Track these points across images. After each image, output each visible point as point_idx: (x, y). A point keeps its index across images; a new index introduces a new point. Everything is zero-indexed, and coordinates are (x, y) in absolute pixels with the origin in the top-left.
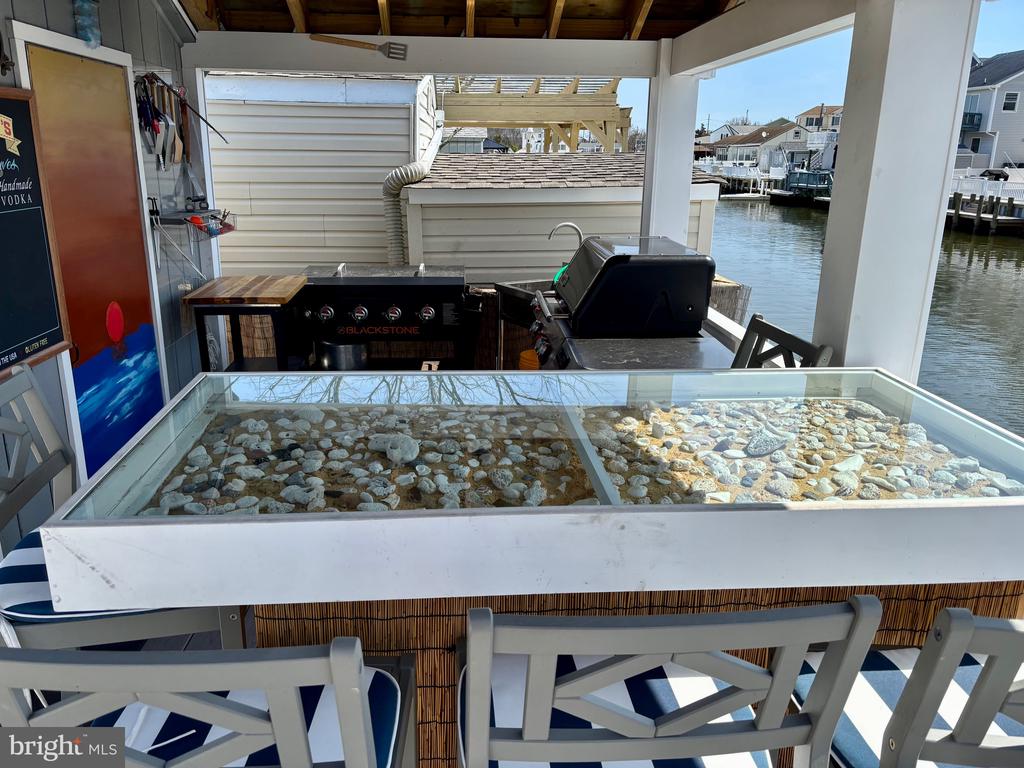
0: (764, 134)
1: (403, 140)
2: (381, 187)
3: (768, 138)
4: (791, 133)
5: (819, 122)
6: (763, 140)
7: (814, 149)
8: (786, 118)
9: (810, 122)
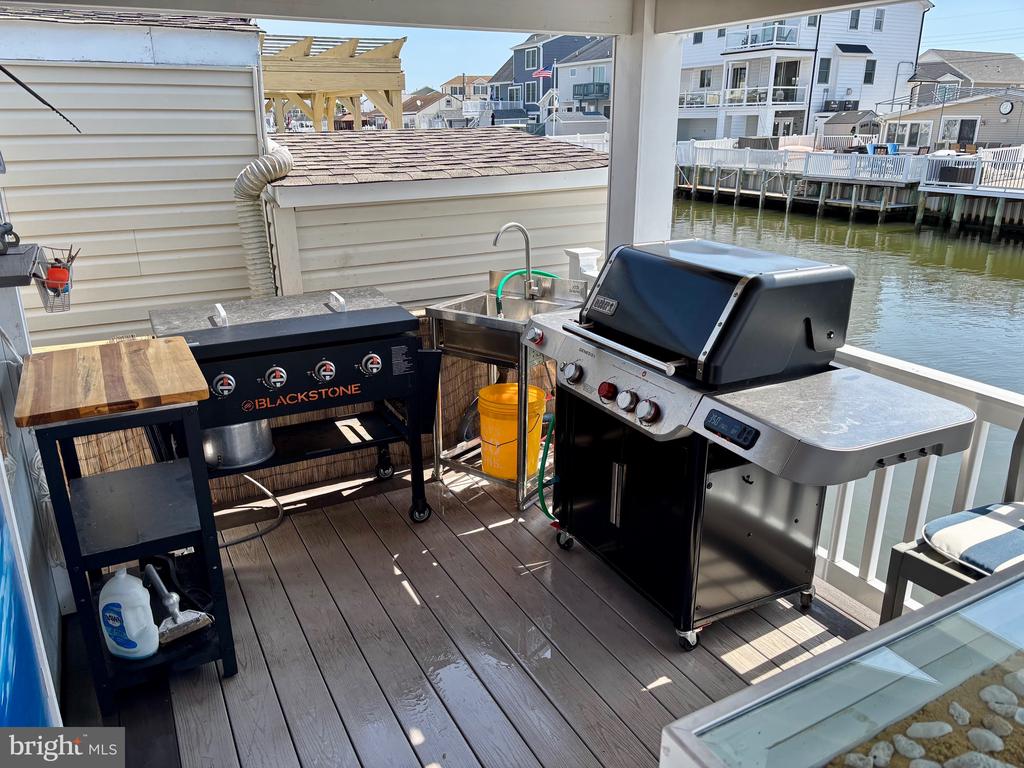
0: (419, 103)
1: (247, 117)
2: (232, 185)
3: (423, 107)
4: (443, 101)
5: (462, 91)
6: (419, 109)
7: (469, 117)
8: (430, 87)
9: (454, 91)
